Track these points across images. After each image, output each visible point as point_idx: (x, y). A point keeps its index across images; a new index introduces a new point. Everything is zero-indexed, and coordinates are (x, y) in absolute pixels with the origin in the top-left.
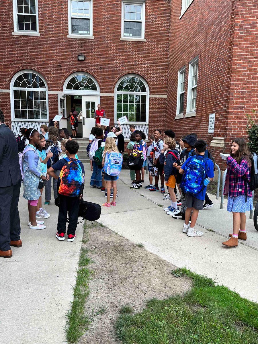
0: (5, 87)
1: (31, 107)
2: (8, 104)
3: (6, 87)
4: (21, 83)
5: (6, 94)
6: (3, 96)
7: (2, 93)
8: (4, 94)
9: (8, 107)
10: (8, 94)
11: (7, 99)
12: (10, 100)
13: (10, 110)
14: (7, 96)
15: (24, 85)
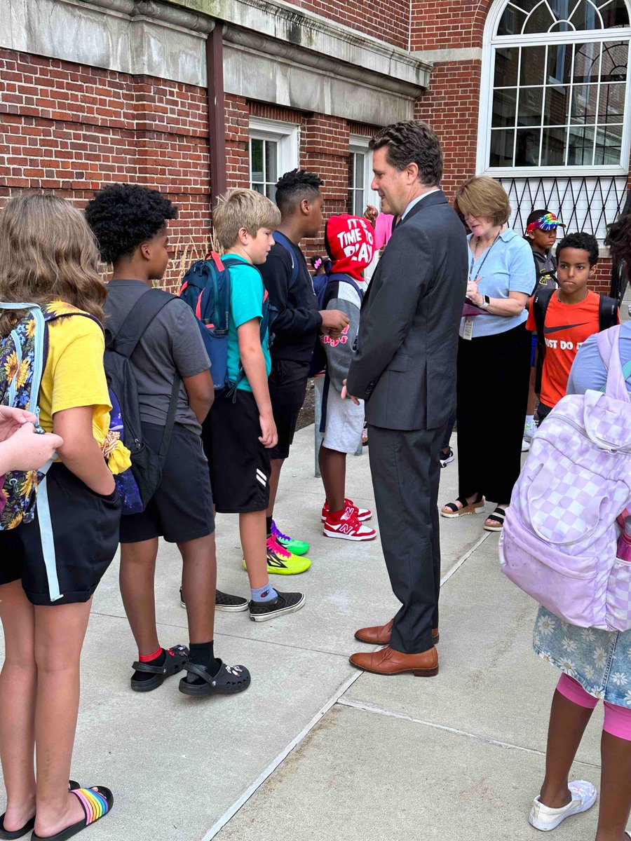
0: (463, 39)
1: (557, 114)
2: (468, 109)
3: (468, 39)
4: (529, 14)
5: (464, 69)
6: (455, 75)
7: (451, 63)
8: (458, 69)
9: (467, 121)
10: (474, 68)
11: (469, 86)
12: (476, 93)
13: (475, 132)
14: (469, 74)
15: (540, 24)
